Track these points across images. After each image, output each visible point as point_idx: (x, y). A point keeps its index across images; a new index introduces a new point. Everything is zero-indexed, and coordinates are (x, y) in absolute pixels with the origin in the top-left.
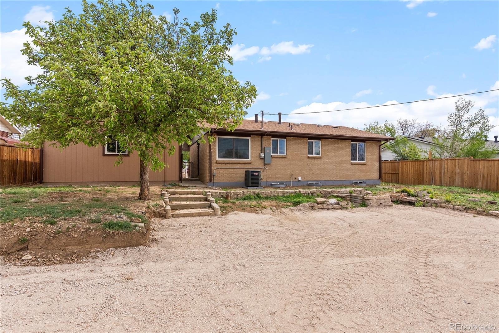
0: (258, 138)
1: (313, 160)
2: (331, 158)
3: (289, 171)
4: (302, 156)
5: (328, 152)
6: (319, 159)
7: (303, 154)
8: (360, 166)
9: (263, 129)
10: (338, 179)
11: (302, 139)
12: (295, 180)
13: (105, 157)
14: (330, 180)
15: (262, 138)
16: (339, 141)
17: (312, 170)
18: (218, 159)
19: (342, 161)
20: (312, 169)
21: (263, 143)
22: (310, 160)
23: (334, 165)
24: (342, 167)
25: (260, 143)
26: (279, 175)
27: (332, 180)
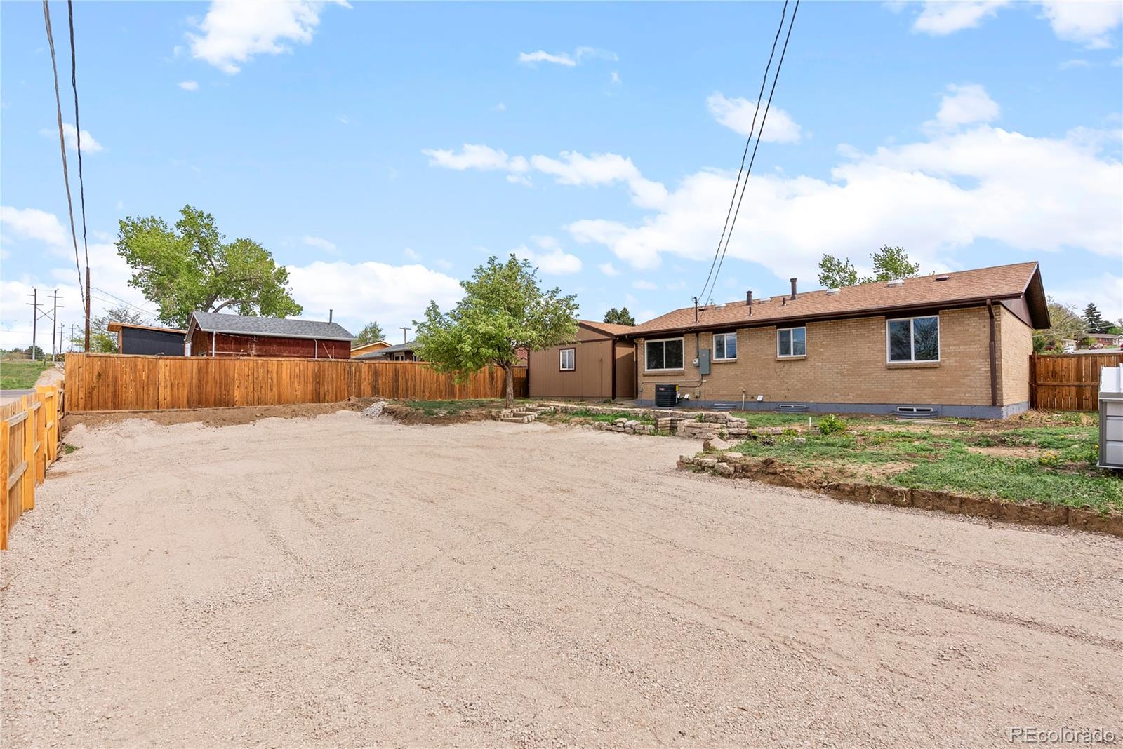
0: (692, 337)
1: (787, 366)
2: (829, 358)
3: (741, 385)
4: (764, 359)
5: (821, 348)
6: (800, 362)
7: (768, 355)
8: (919, 371)
9: (699, 325)
10: (849, 400)
11: (764, 330)
12: (752, 400)
13: (562, 373)
14: (827, 401)
15: (697, 335)
16: (851, 322)
17: (787, 383)
18: (646, 370)
19: (859, 363)
20: (786, 381)
21: (700, 342)
22: (780, 365)
23: (837, 373)
24: (860, 376)
25: (694, 345)
26: (725, 392)
27: (832, 401)
